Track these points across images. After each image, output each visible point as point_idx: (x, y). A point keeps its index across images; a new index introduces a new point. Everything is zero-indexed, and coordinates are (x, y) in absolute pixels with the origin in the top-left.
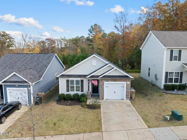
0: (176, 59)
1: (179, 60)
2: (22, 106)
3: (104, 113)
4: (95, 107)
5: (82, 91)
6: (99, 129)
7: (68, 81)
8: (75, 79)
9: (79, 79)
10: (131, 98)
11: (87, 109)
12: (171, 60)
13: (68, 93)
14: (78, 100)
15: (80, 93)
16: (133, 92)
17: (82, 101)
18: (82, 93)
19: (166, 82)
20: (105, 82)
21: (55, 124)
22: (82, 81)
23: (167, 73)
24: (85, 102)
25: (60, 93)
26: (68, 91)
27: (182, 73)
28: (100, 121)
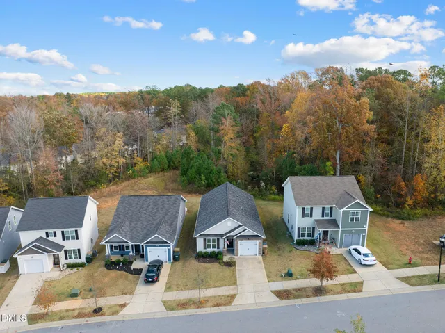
0: (307, 216)
1: (311, 216)
2: (164, 264)
3: (239, 270)
4: (230, 264)
5: (218, 248)
6: (235, 283)
7: (205, 240)
8: (211, 238)
9: (216, 238)
10: (263, 253)
11: (224, 267)
12: (303, 216)
13: (205, 250)
14: (214, 257)
15: (216, 250)
16: (265, 248)
17: (218, 259)
18: (219, 250)
19: (299, 236)
20: (240, 241)
21: (202, 280)
22: (218, 240)
23: (299, 229)
24: (222, 259)
25: (198, 251)
26: (205, 248)
27: (314, 228)
28: (236, 277)
